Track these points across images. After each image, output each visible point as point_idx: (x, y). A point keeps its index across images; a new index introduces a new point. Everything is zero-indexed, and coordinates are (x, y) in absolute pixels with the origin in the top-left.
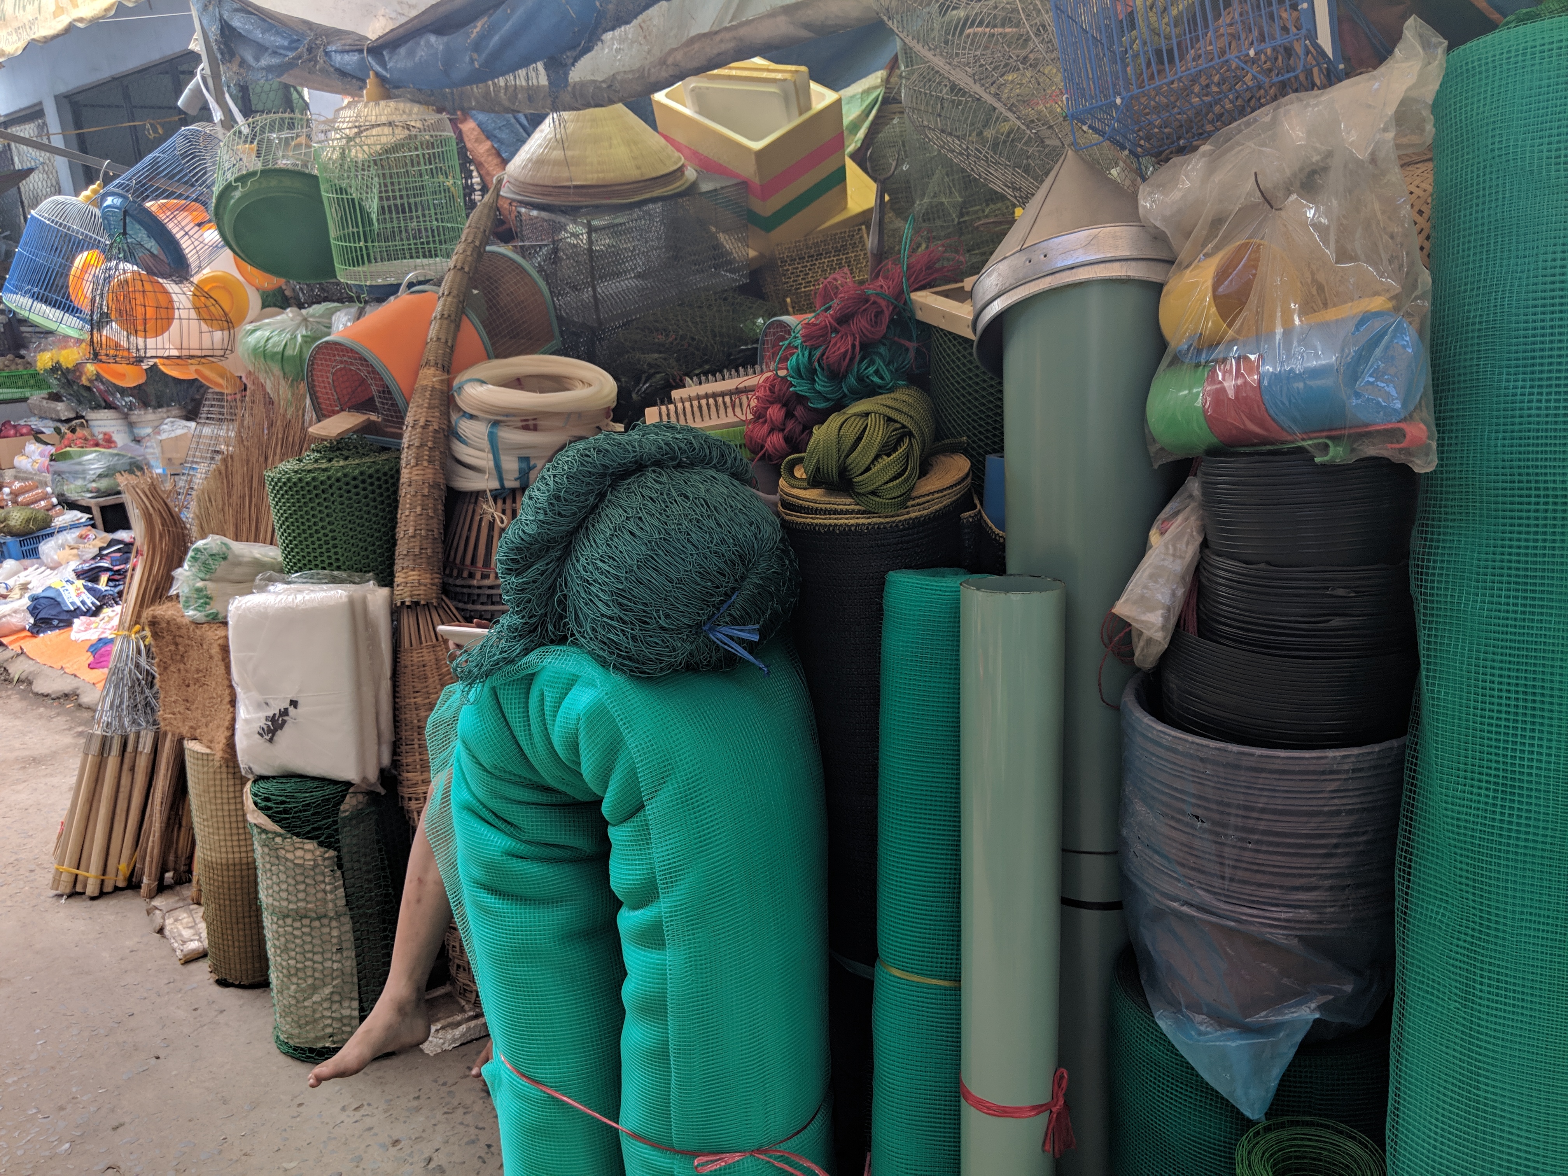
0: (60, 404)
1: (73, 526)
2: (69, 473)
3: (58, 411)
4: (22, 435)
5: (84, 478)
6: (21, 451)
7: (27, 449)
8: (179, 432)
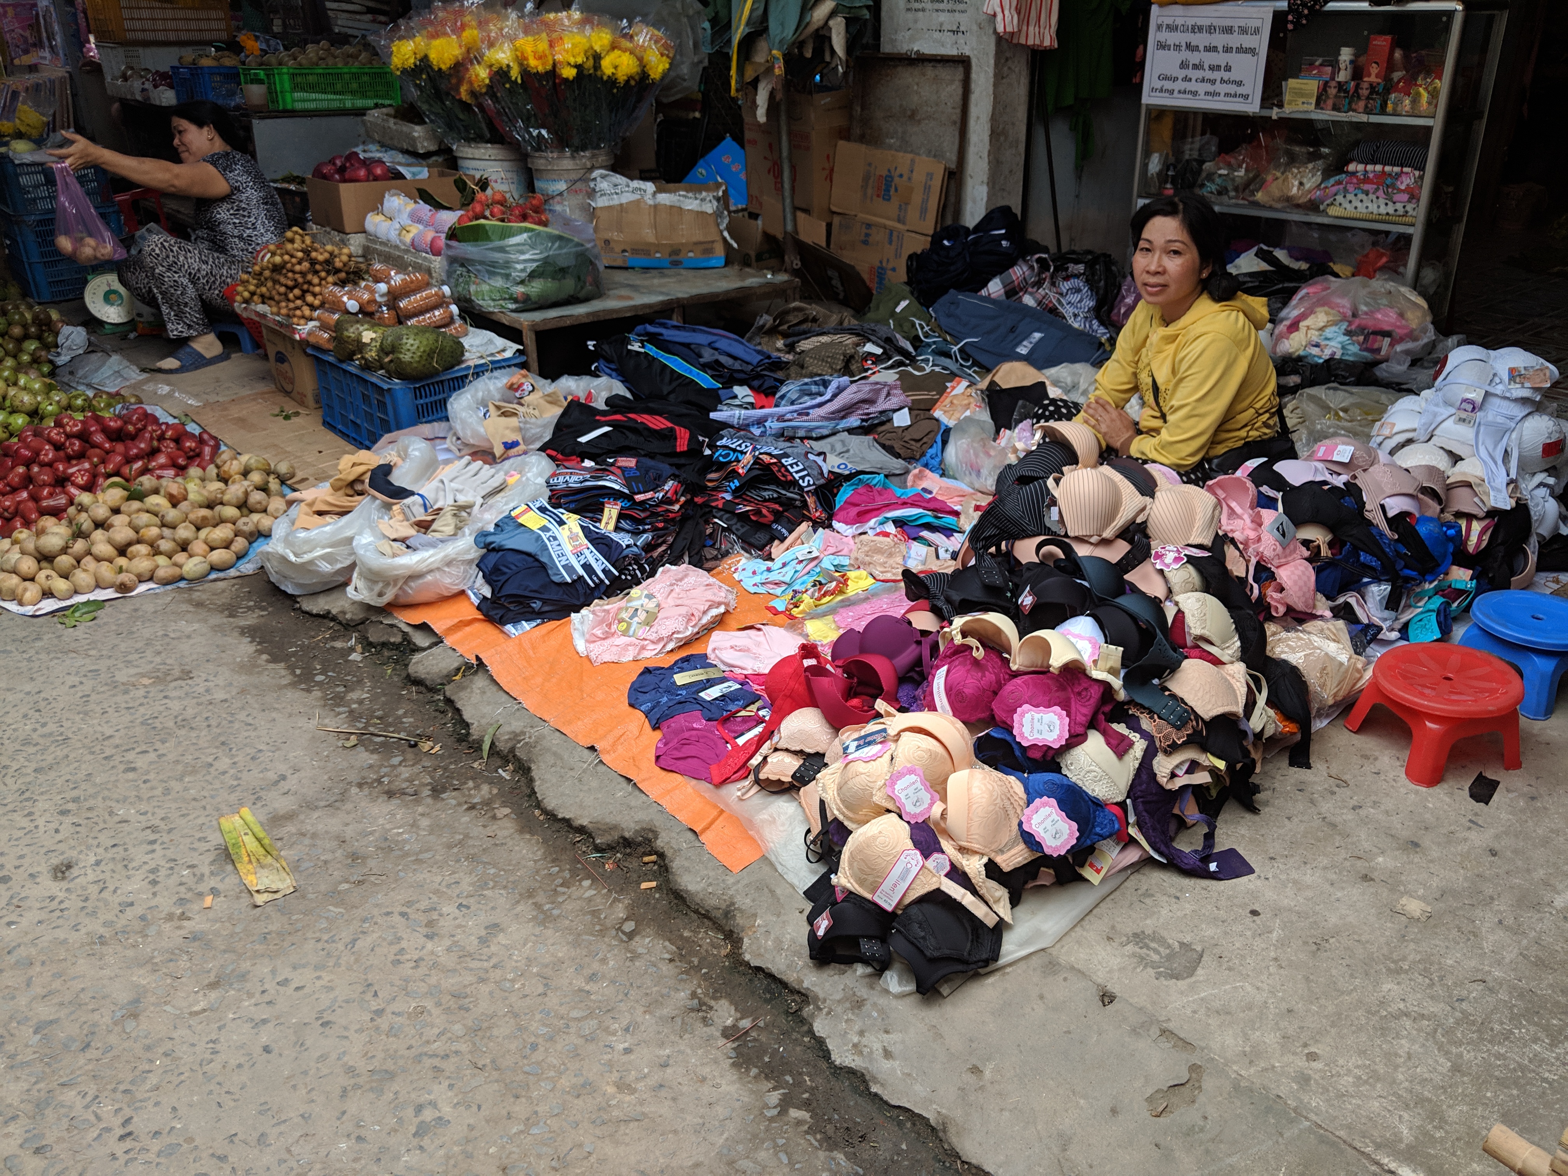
0: (417, 128)
1: (498, 366)
2: (482, 263)
3: (414, 139)
4: (376, 179)
5: (507, 276)
6: (376, 205)
7: (386, 204)
8: (626, 198)
